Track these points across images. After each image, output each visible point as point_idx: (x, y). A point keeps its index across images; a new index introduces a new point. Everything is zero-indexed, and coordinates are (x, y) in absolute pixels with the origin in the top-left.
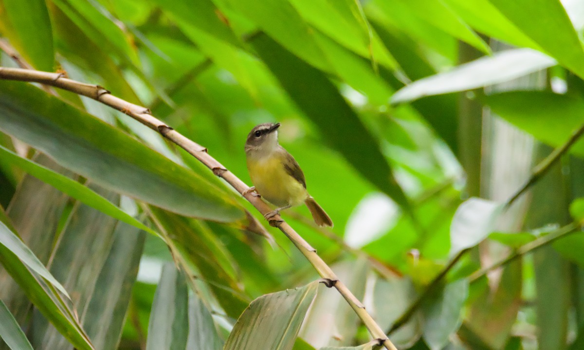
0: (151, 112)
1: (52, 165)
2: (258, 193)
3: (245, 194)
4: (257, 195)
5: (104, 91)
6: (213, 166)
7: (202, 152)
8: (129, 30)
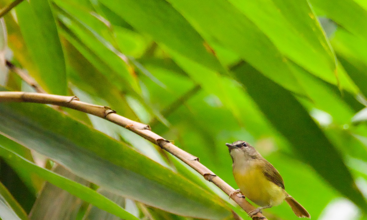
0: (150, 128)
1: (68, 175)
2: (242, 194)
3: (231, 195)
4: (242, 196)
5: (110, 111)
6: (204, 173)
7: (195, 161)
8: (130, 62)
